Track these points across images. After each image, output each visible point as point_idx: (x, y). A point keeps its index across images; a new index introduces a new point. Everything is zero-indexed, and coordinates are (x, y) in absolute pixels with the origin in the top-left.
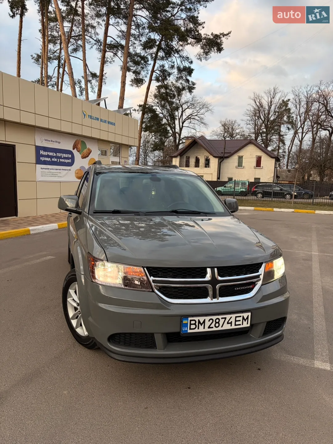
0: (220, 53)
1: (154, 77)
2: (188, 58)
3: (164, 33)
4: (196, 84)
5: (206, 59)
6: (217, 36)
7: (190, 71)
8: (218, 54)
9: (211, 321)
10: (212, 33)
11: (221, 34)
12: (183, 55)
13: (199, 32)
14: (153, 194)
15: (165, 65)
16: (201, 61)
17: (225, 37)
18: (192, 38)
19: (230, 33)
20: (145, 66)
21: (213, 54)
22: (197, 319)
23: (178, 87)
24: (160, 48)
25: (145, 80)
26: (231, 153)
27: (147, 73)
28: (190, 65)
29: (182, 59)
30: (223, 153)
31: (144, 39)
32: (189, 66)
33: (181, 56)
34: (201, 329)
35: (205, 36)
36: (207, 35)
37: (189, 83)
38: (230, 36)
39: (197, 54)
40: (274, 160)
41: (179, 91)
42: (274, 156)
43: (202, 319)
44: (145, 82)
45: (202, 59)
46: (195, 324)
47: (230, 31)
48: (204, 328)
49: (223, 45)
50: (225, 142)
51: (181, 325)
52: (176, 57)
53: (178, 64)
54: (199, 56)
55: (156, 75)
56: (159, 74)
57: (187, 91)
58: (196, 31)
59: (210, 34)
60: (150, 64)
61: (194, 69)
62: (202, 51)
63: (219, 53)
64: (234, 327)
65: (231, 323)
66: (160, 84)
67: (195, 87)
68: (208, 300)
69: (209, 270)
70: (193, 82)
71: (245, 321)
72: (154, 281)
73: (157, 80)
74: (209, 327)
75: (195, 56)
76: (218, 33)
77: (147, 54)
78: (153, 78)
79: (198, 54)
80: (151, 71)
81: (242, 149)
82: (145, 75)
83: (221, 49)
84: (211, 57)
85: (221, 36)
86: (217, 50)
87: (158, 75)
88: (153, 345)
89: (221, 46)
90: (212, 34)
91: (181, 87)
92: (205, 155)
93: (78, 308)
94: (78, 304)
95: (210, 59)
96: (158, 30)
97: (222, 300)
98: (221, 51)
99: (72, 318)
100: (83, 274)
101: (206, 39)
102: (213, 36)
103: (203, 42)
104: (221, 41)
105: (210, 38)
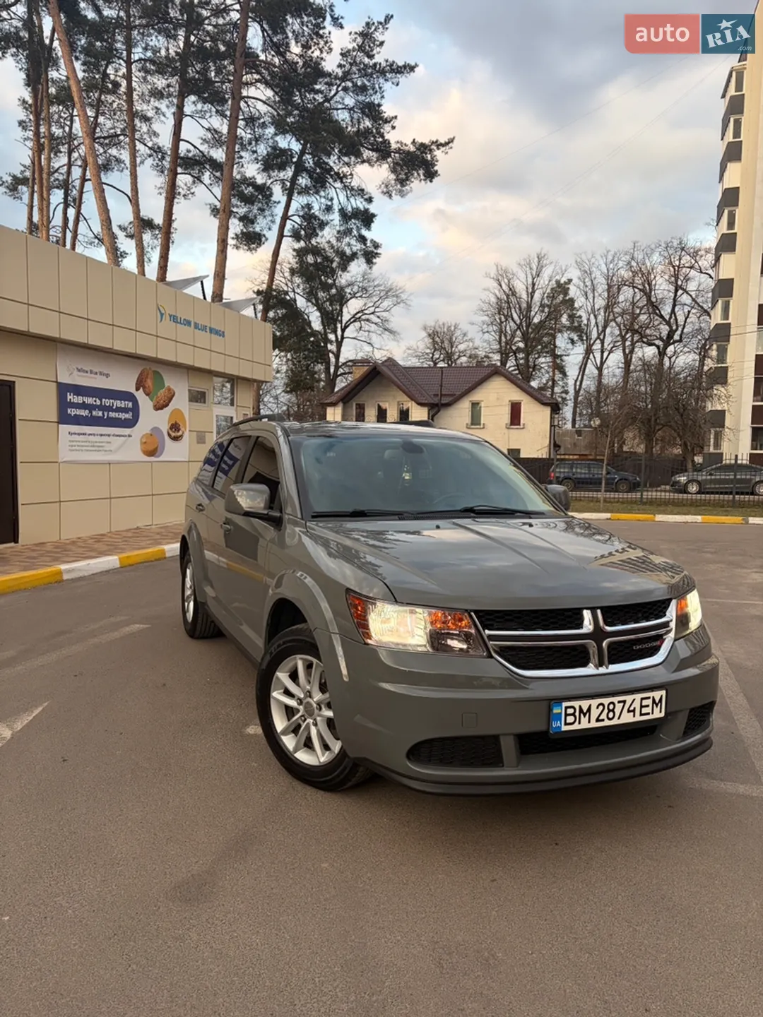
0: (431, 181)
1: (289, 231)
2: (362, 190)
3: (312, 137)
4: (383, 246)
5: (402, 194)
6: (423, 148)
7: (367, 219)
8: (426, 183)
9: (601, 707)
10: (414, 140)
11: (433, 143)
12: (351, 185)
13: (386, 138)
14: (407, 478)
15: (313, 205)
16: (390, 198)
17: (442, 149)
18: (369, 149)
19: (451, 141)
20: (268, 205)
21: (417, 184)
22: (576, 704)
23: (342, 251)
24: (300, 168)
25: (267, 236)
26: (455, 395)
27: (271, 221)
28: (367, 206)
29: (348, 192)
30: (437, 395)
31: (262, 150)
32: (364, 208)
33: (347, 186)
34: (584, 724)
35: (399, 145)
36: (402, 143)
37: (365, 244)
38: (451, 148)
39: (381, 183)
40: (548, 411)
41: (346, 260)
42: (546, 401)
43: (585, 704)
44: (267, 239)
45: (393, 195)
46: (573, 714)
47: (452, 137)
48: (589, 722)
49: (436, 165)
50: (442, 371)
51: (549, 716)
52: (335, 188)
53: (340, 203)
54: (387, 186)
55: (294, 226)
56: (300, 223)
57: (364, 260)
58: (378, 136)
59: (409, 142)
60: (279, 202)
61: (376, 213)
62: (393, 176)
63: (429, 182)
64: (638, 718)
65: (634, 711)
66: (302, 244)
67: (378, 251)
68: (590, 670)
69: (587, 615)
70: (375, 242)
71: (657, 706)
72: (491, 637)
73: (296, 236)
74: (598, 720)
75: (377, 186)
76: (426, 141)
77: (272, 180)
78: (286, 233)
79: (383, 183)
80: (282, 218)
81: (479, 387)
82: (267, 226)
83: (434, 174)
84: (411, 191)
85: (434, 147)
86: (425, 176)
87: (296, 226)
88: (496, 760)
89: (433, 168)
90: (414, 142)
91: (348, 252)
92: (398, 400)
93: (301, 708)
94: (300, 702)
95: (409, 195)
96: (297, 131)
97: (614, 668)
98: (433, 178)
99: (285, 732)
100: (337, 632)
101: (401, 152)
102: (415, 146)
103: (394, 159)
104: (432, 158)
105: (409, 151)
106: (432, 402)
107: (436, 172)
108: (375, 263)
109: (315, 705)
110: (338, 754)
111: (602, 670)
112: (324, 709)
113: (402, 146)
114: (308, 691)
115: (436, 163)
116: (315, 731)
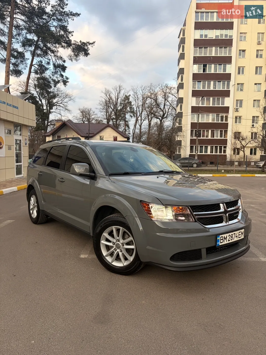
0: (87, 57)
1: (33, 70)
2: (62, 57)
3: (43, 35)
4: (69, 79)
5: (77, 60)
6: (84, 44)
7: (64, 68)
9: (229, 236)
10: (81, 41)
12: (57, 55)
13: (70, 39)
14: (132, 161)
15: (43, 61)
17: (91, 45)
18: (63, 42)
19: (94, 43)
20: (24, 60)
21: (82, 57)
22: (223, 236)
23: (54, 80)
24: (37, 47)
25: (23, 72)
26: (94, 133)
27: (26, 66)
28: (63, 64)
29: (56, 58)
30: (88, 133)
31: (21, 39)
32: (62, 64)
33: (56, 55)
34: (226, 242)
35: (75, 42)
36: (76, 41)
37: (63, 78)
38: (94, 45)
39: (68, 55)
41: (56, 83)
42: (126, 137)
43: (225, 235)
44: (23, 73)
45: (73, 60)
46: (222, 239)
47: (94, 41)
48: (226, 241)
49: (89, 51)
50: (89, 125)
51: (216, 241)
52: (51, 56)
53: (53, 62)
54: (70, 57)
55: (35, 69)
56: (37, 68)
57: (62, 83)
58: (67, 38)
59: (79, 41)
60: (29, 59)
61: (67, 66)
62: (72, 53)
63: (86, 57)
64: (238, 239)
65: (237, 237)
66: (39, 76)
67: (68, 80)
68: (224, 224)
69: (221, 205)
70: (67, 77)
71: (242, 235)
72: (196, 215)
73: (36, 73)
74: (229, 241)
75: (67, 56)
76: (85, 42)
77: (26, 50)
78: (32, 71)
79: (69, 56)
80: (30, 65)
81: (102, 131)
82: (24, 68)
84: (80, 59)
85: (88, 44)
86: (85, 55)
87: (36, 69)
88: (200, 257)
89: (87, 52)
90: (80, 41)
91: (57, 80)
92: (73, 135)
93: (114, 246)
94: (114, 243)
95: (79, 61)
96: (37, 33)
97: (231, 222)
98: (87, 55)
99: (107, 256)
100: (137, 216)
101: (76, 45)
102: (81, 43)
103: (73, 47)
104: (87, 48)
105: (79, 45)
106: (86, 136)
107: (89, 53)
108: (67, 85)
109: (121, 244)
110: (132, 261)
111: (228, 224)
112: (125, 246)
113: (76, 42)
114: (118, 239)
115: (89, 50)
116: (121, 254)
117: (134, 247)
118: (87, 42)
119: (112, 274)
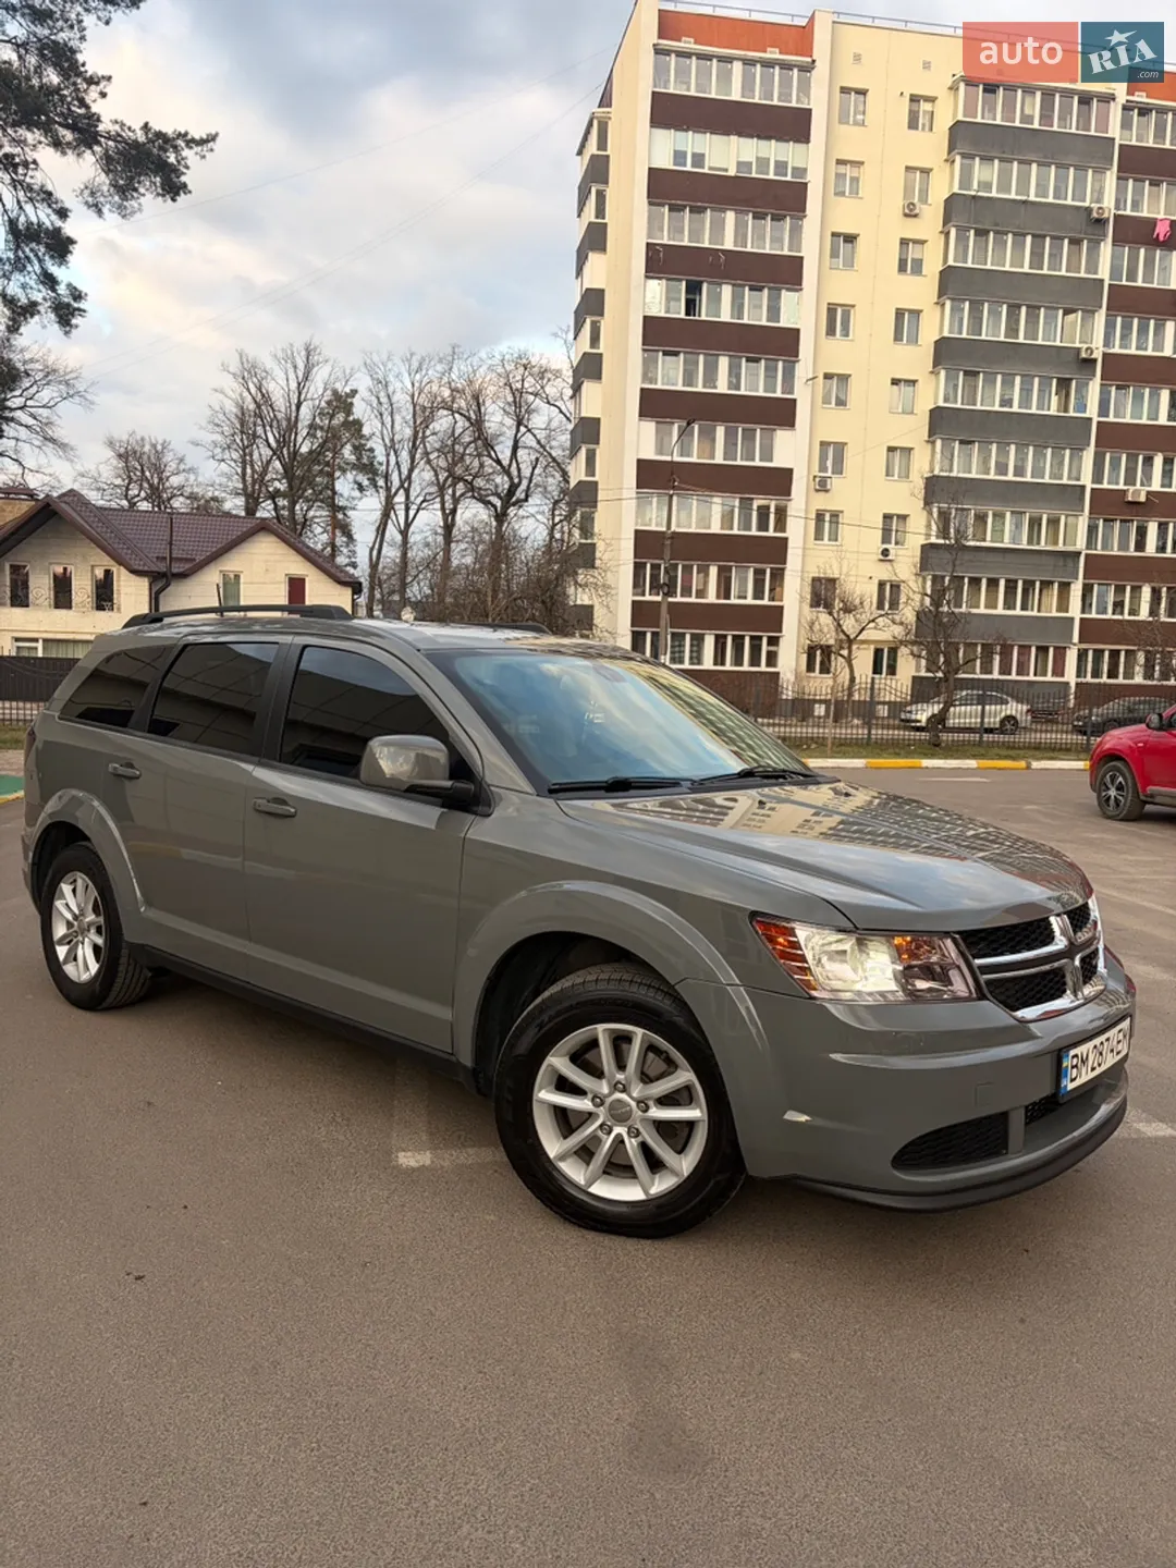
0: (174, 200)
2: (49, 194)
4: (89, 298)
5: (124, 213)
6: (165, 141)
7: (59, 246)
8: (165, 201)
9: (1095, 1051)
10: (147, 124)
11: (181, 135)
12: (29, 181)
13: (92, 110)
16: (100, 216)
17: (197, 149)
18: (59, 124)
19: (212, 138)
21: (149, 200)
22: (1079, 1050)
26: (194, 560)
28: (59, 223)
29: (21, 193)
30: (165, 558)
32: (53, 225)
33: (21, 182)
34: (1085, 1076)
35: (117, 127)
36: (122, 125)
37: (54, 290)
38: (212, 150)
39: (82, 187)
40: (349, 592)
41: (20, 312)
42: (348, 579)
43: (1084, 1050)
45: (105, 210)
46: (1077, 1066)
47: (214, 133)
48: (1087, 1073)
49: (183, 173)
50: (172, 519)
51: (1059, 1073)
54: (93, 194)
57: (52, 317)
58: (77, 104)
59: (137, 125)
61: (75, 238)
62: (103, 180)
63: (170, 200)
64: (1115, 1059)
65: (1113, 1050)
67: (81, 305)
68: (1068, 1000)
70: (74, 288)
72: (982, 969)
74: (1092, 1069)
75: (75, 190)
76: (169, 130)
79: (86, 188)
81: (234, 551)
83: (179, 188)
84: (140, 210)
85: (181, 143)
86: (163, 189)
88: (1002, 1146)
89: (178, 177)
90: (146, 127)
91: (23, 300)
93: (602, 1111)
94: (598, 1100)
95: (138, 215)
97: (1086, 992)
98: (178, 194)
99: (562, 1158)
100: (738, 982)
101: (119, 139)
102: (146, 134)
103: (107, 151)
104: (178, 162)
105: (136, 141)
106: (156, 569)
107: (184, 186)
108: (76, 326)
109: (633, 1104)
111: (1080, 998)
112: (654, 1109)
113: (123, 130)
114: (619, 1082)
115: (185, 170)
116: (635, 1144)
117: (702, 1112)
118: (180, 134)
119: (591, 1235)
